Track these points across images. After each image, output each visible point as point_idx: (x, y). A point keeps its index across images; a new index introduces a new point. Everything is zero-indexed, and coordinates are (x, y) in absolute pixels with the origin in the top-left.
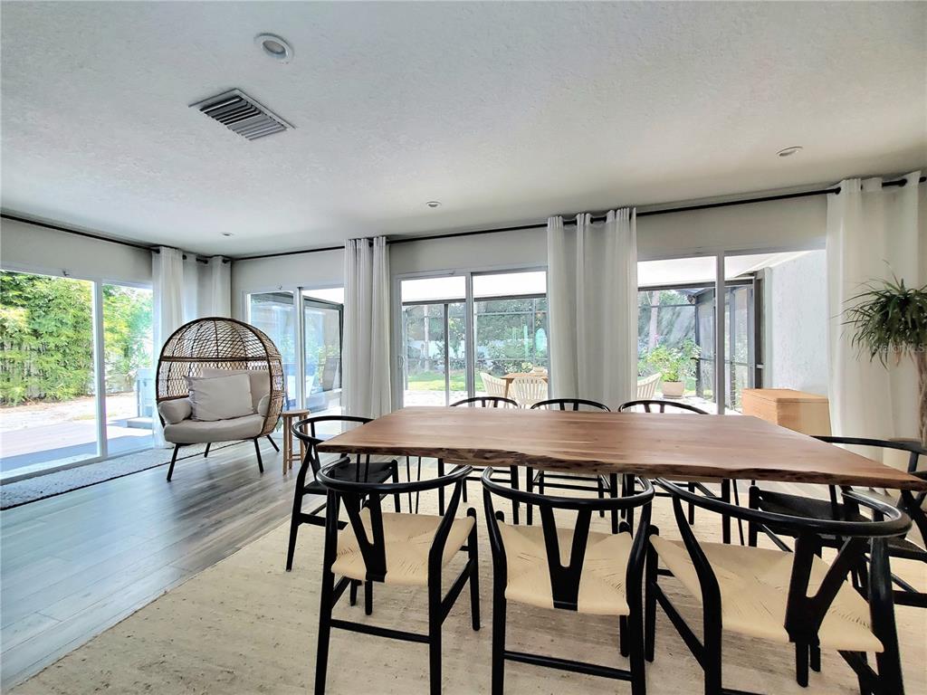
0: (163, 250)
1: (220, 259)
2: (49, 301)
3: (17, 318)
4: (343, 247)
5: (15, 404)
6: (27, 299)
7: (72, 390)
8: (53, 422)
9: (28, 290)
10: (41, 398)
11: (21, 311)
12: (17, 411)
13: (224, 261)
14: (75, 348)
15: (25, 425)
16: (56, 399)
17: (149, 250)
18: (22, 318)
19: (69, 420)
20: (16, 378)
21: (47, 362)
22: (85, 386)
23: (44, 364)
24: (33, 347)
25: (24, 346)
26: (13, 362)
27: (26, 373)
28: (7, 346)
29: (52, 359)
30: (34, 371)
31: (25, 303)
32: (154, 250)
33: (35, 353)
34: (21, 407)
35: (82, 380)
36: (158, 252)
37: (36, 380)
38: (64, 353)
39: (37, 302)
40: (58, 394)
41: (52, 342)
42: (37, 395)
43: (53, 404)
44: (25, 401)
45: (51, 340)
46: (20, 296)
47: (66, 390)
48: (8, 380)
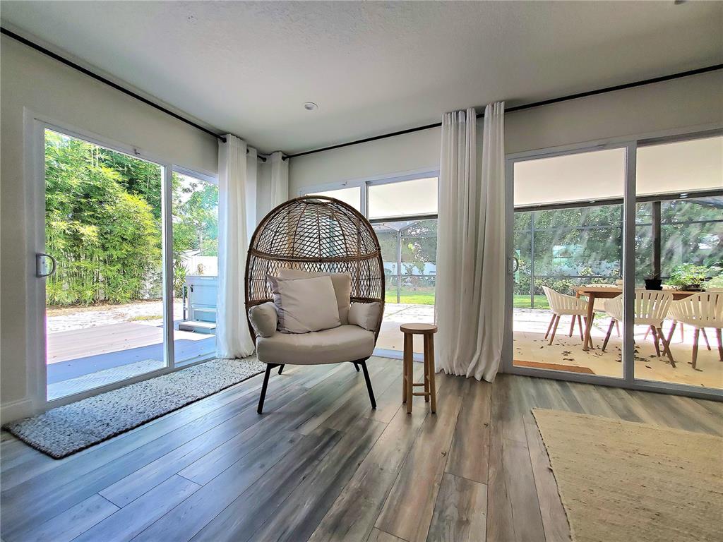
0: (230, 139)
1: (280, 155)
2: (114, 220)
3: (91, 234)
4: (440, 124)
5: (87, 305)
6: (98, 218)
7: (128, 295)
8: (115, 322)
9: (99, 210)
10: (105, 301)
11: (94, 228)
12: (89, 311)
13: (284, 159)
14: (131, 260)
15: (93, 323)
16: (117, 302)
17: (216, 137)
18: (94, 234)
19: (129, 321)
20: (88, 283)
21: (111, 271)
22: (137, 292)
23: (109, 273)
24: (101, 259)
25: (95, 257)
26: (86, 270)
27: (95, 280)
28: (83, 257)
29: (115, 268)
30: (101, 278)
31: (96, 221)
32: (221, 138)
33: (102, 264)
34: (91, 308)
35: (136, 287)
36: (224, 140)
37: (102, 285)
38: (124, 265)
39: (104, 220)
40: (118, 298)
41: (116, 254)
42: (102, 298)
43: (115, 306)
44: (94, 302)
45: (114, 253)
46: (92, 216)
47: (123, 295)
48: (83, 285)
